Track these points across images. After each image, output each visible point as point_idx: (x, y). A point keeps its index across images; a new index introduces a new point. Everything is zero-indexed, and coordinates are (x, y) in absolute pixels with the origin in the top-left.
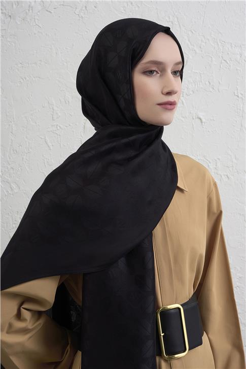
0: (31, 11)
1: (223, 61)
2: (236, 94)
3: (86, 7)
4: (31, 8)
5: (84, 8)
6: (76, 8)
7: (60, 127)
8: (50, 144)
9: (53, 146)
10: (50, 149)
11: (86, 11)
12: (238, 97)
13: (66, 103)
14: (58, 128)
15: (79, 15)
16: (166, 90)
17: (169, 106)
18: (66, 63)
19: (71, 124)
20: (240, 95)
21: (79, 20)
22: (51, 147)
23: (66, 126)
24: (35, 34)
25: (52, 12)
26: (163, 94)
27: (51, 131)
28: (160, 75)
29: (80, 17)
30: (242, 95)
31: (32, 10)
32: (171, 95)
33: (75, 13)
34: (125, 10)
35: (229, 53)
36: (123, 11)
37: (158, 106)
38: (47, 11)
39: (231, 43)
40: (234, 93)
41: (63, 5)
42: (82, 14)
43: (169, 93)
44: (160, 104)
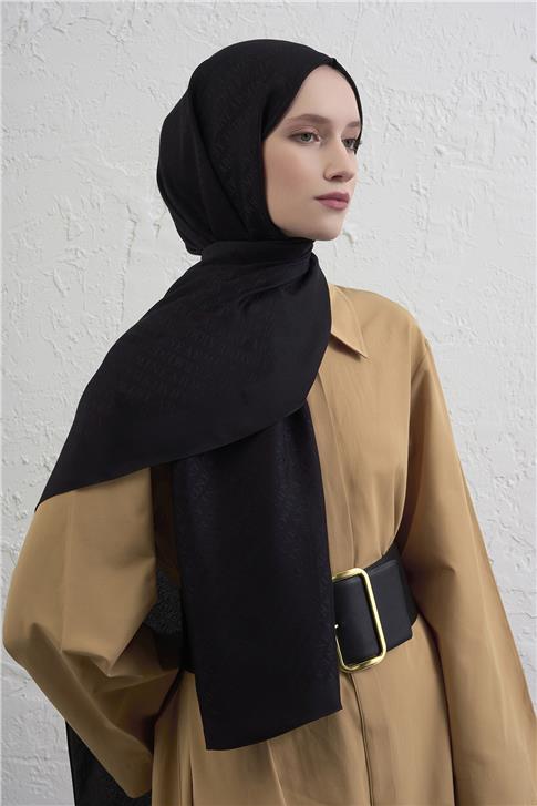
0: (23, 29)
1: (390, 126)
2: (415, 189)
3: (130, 23)
4: (23, 24)
5: (126, 25)
6: (111, 24)
7: (82, 253)
8: (62, 286)
9: (68, 289)
10: (63, 297)
11: (130, 31)
12: (418, 192)
13: (93, 207)
14: (79, 255)
15: (116, 37)
16: (332, 172)
17: (337, 201)
18: (93, 129)
19: (103, 248)
20: (421, 190)
21: (117, 46)
22: (66, 292)
23: (94, 253)
24: (32, 73)
25: (65, 30)
26: (325, 178)
27: (65, 261)
28: (322, 145)
29: (118, 41)
30: (426, 189)
31: (26, 26)
32: (341, 181)
33: (109, 33)
34: (205, 29)
35: (401, 110)
36: (201, 31)
37: (317, 202)
38: (55, 28)
39: (405, 93)
40: (412, 186)
41: (86, 18)
42: (121, 34)
43: (337, 178)
44: (320, 198)
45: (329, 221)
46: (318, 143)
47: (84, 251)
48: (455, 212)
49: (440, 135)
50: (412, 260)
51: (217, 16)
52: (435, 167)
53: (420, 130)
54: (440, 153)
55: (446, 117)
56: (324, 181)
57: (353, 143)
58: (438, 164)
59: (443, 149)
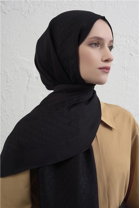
2: (123, 67)
3: (28, 11)
5: (27, 11)
6: (22, 11)
7: (12, 87)
8: (5, 98)
9: (7, 99)
10: (5, 101)
11: (29, 13)
12: (124, 68)
13: (16, 72)
14: (11, 88)
15: (24, 15)
16: (105, 59)
18: (16, 46)
19: (19, 85)
21: (24, 19)
22: (6, 100)
23: (16, 87)
25: (7, 13)
27: (6, 90)
29: (24, 17)
30: (127, 67)
32: (108, 62)
33: (21, 14)
34: (53, 13)
35: (119, 40)
36: (52, 14)
37: (99, 70)
38: (3, 12)
39: (120, 35)
40: (122, 66)
41: (14, 9)
42: (26, 15)
43: (107, 61)
44: (100, 69)
45: (103, 77)
46: (99, 48)
47: (12, 86)
48: (136, 75)
49: (132, 49)
50: (122, 90)
51: (58, 9)
52: (130, 59)
53: (125, 47)
54: (132, 55)
55: (134, 43)
56: (102, 62)
57: (111, 48)
58: (131, 59)
59: (133, 53)
